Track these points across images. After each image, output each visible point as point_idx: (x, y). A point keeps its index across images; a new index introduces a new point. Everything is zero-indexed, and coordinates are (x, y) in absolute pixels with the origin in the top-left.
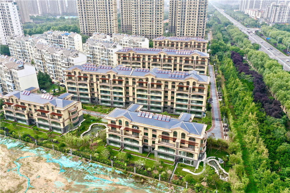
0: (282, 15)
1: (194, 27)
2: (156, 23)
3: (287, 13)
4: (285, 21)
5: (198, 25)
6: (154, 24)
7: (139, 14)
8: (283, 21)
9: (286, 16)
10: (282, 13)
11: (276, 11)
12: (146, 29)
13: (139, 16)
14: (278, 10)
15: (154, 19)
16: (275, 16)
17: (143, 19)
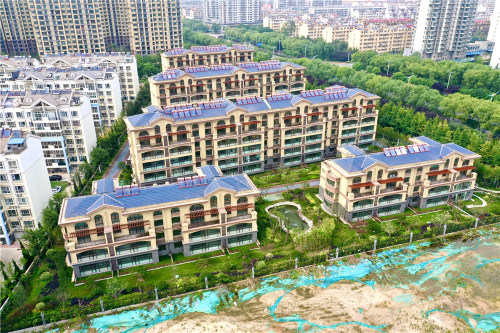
0: (233, 11)
1: (165, 33)
2: (90, 31)
3: (238, 9)
4: (238, 21)
5: (171, 29)
6: (87, 32)
7: (49, 13)
8: (236, 21)
9: (238, 14)
10: (233, 9)
11: (225, 6)
12: (70, 45)
13: (50, 18)
14: (226, 4)
15: (85, 22)
16: (225, 13)
17: (60, 23)
